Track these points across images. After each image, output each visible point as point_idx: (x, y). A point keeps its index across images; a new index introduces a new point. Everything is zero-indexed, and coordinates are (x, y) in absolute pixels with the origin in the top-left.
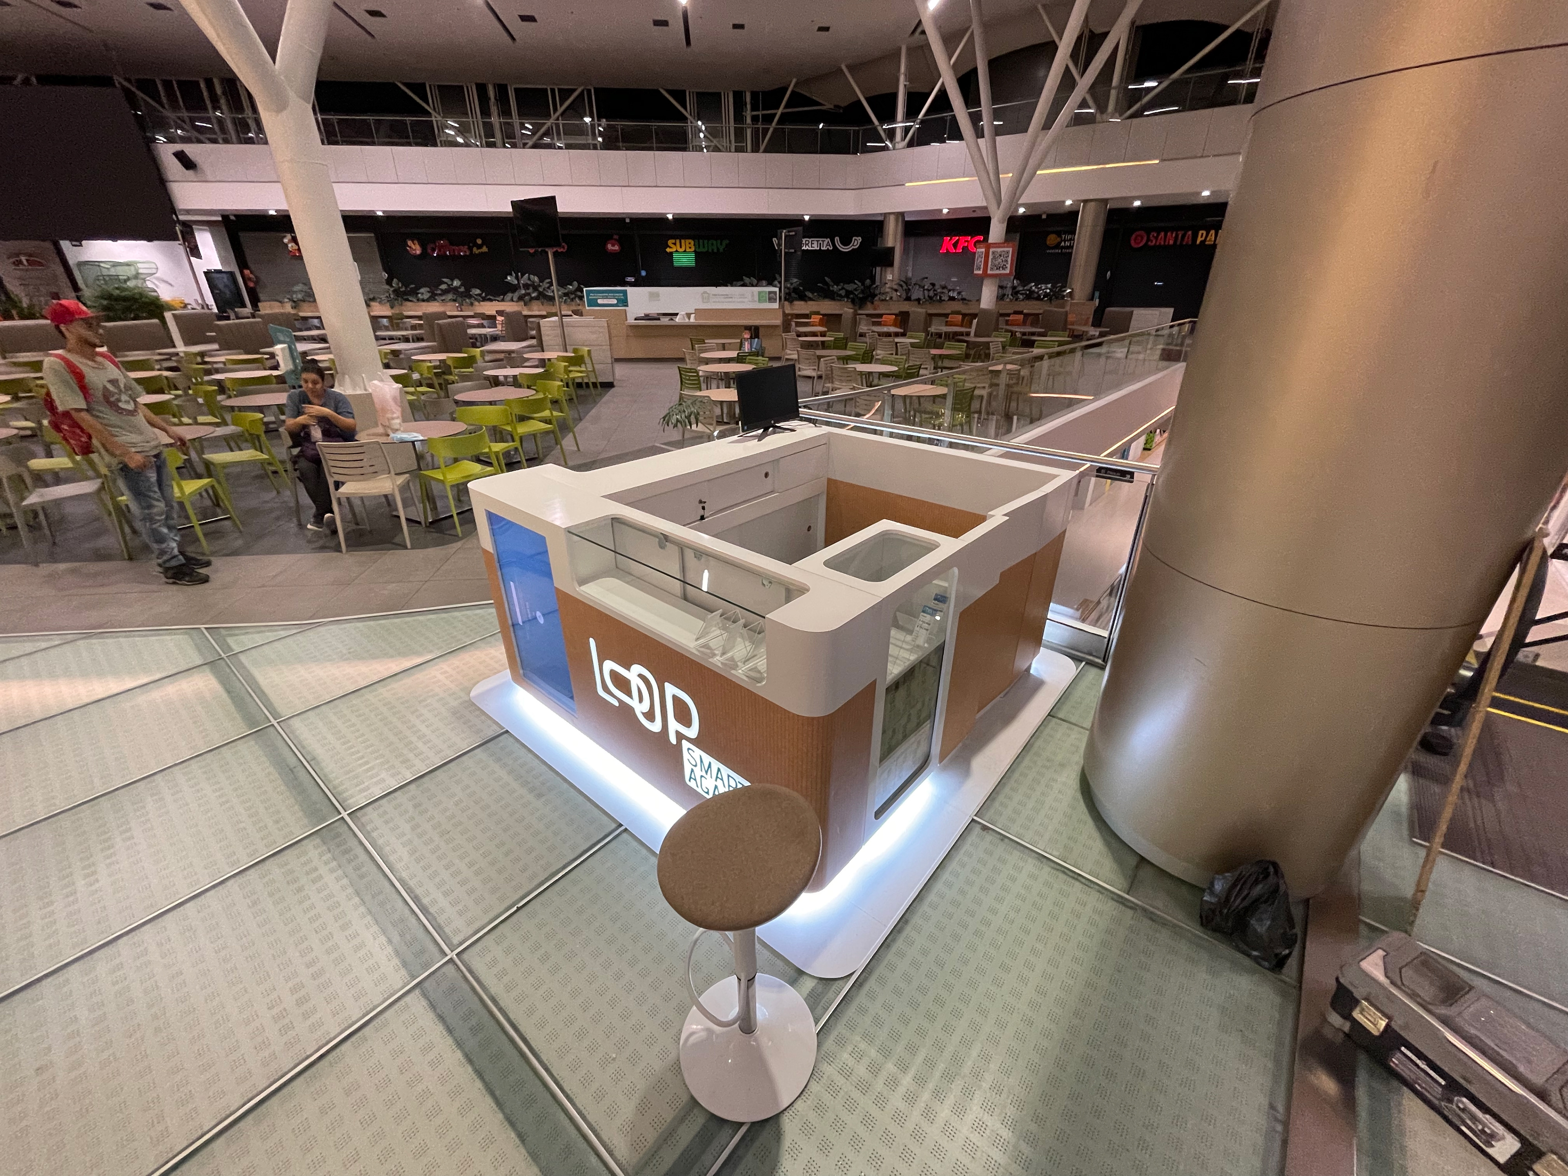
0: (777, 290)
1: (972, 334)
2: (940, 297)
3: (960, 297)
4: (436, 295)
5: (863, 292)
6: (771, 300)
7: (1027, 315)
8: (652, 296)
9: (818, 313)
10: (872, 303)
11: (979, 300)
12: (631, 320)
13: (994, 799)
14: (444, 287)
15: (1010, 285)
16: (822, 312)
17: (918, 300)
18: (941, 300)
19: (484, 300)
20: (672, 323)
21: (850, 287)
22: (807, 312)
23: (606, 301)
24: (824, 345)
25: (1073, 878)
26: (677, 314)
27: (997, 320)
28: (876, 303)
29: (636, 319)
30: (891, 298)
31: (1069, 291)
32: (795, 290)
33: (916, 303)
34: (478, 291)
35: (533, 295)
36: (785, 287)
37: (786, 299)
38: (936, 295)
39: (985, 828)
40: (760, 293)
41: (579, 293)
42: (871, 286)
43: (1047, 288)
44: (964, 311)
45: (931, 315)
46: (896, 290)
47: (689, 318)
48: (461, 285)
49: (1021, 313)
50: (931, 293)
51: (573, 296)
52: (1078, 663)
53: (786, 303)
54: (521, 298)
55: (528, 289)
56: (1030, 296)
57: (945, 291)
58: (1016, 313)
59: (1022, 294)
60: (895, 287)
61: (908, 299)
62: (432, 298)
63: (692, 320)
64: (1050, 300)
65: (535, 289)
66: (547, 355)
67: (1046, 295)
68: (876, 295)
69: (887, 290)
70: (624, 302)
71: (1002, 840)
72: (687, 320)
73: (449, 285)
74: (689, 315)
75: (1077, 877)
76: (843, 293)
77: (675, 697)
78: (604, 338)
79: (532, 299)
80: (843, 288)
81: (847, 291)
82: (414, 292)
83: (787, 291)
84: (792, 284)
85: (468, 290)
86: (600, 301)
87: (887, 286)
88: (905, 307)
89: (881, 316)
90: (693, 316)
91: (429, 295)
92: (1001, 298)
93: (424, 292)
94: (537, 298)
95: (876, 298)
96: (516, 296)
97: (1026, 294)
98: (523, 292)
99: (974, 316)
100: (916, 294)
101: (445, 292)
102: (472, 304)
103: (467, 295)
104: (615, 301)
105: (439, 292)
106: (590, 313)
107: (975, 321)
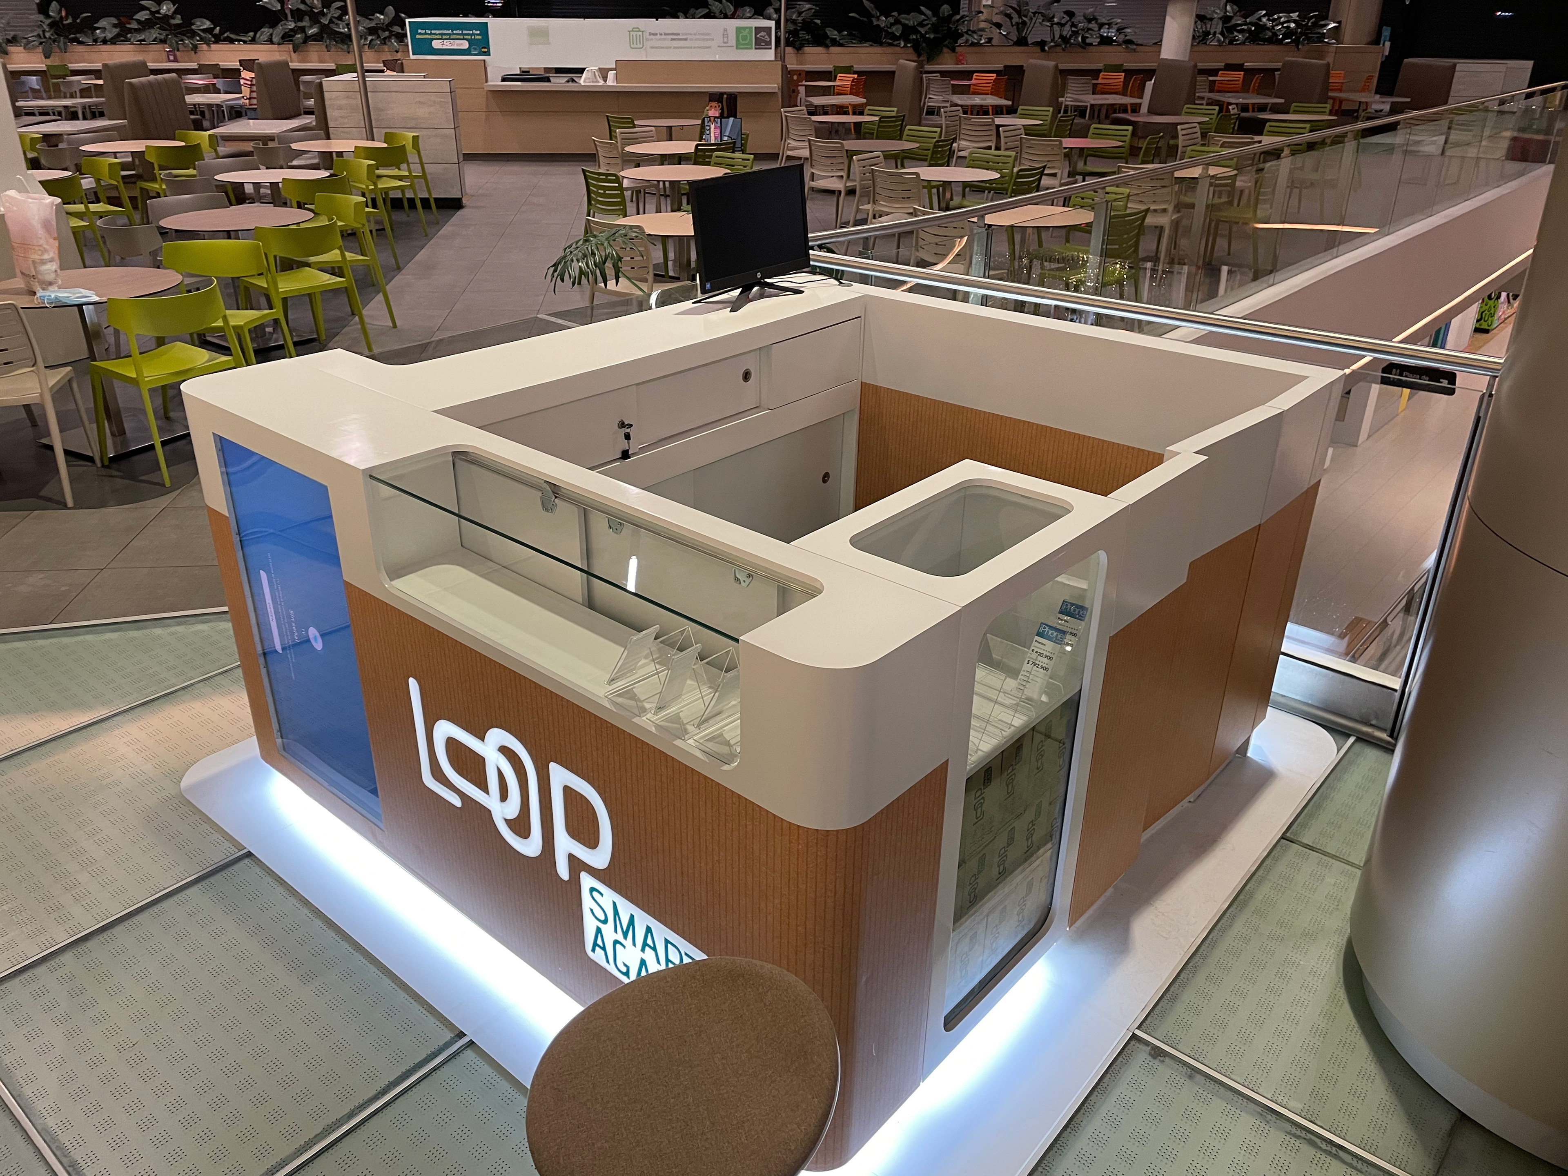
0: (772, 24)
1: (1144, 109)
2: (1084, 38)
3: (1122, 38)
4: (130, 31)
5: (935, 28)
6: (761, 43)
7: (1250, 73)
8: (533, 33)
9: (848, 70)
10: (953, 50)
11: (1158, 44)
12: (495, 82)
13: (1174, 999)
14: (143, 16)
15: (1219, 13)
16: (857, 67)
17: (1042, 44)
18: (1085, 45)
19: (218, 40)
20: (571, 87)
21: (911, 19)
22: (829, 67)
23: (447, 45)
24: (859, 131)
25: (1329, 1153)
26: (581, 71)
27: (1193, 85)
28: (958, 49)
29: (504, 79)
30: (990, 40)
31: (1332, 25)
32: (807, 25)
33: (1038, 49)
34: (207, 24)
35: (311, 32)
36: (787, 20)
37: (788, 43)
38: (1075, 34)
39: (1157, 1053)
40: (739, 30)
41: (397, 29)
42: (950, 16)
43: (1289, 20)
44: (1128, 65)
45: (1065, 73)
46: (999, 26)
47: (605, 78)
48: (176, 12)
49: (1239, 67)
50: (1067, 31)
51: (387, 34)
52: (1341, 739)
53: (789, 50)
54: (287, 37)
55: (301, 20)
56: (1258, 35)
57: (1093, 25)
58: (1229, 67)
59: (1241, 31)
60: (997, 19)
61: (1022, 42)
62: (122, 36)
63: (611, 81)
64: (1297, 42)
65: (315, 18)
66: (336, 145)
67: (1288, 33)
68: (961, 35)
69: (982, 25)
70: (482, 45)
71: (1191, 1077)
72: (601, 83)
73: (152, 13)
74: (604, 73)
75: (1335, 1151)
76: (897, 30)
77: (567, 791)
78: (442, 115)
79: (307, 39)
80: (897, 22)
81: (905, 26)
82: (89, 26)
83: (791, 27)
84: (800, 14)
85: (188, 22)
86: (436, 44)
87: (982, 17)
88: (1016, 57)
89: (968, 74)
90: (611, 74)
91: (116, 31)
92: (1200, 38)
93: (107, 25)
94: (317, 38)
95: (960, 41)
96: (279, 30)
97: (1249, 31)
98: (292, 25)
99: (1149, 73)
100: (1038, 32)
101: (146, 25)
102: (195, 48)
103: (185, 30)
104: (465, 45)
105: (134, 25)
106: (418, 67)
107: (1150, 85)
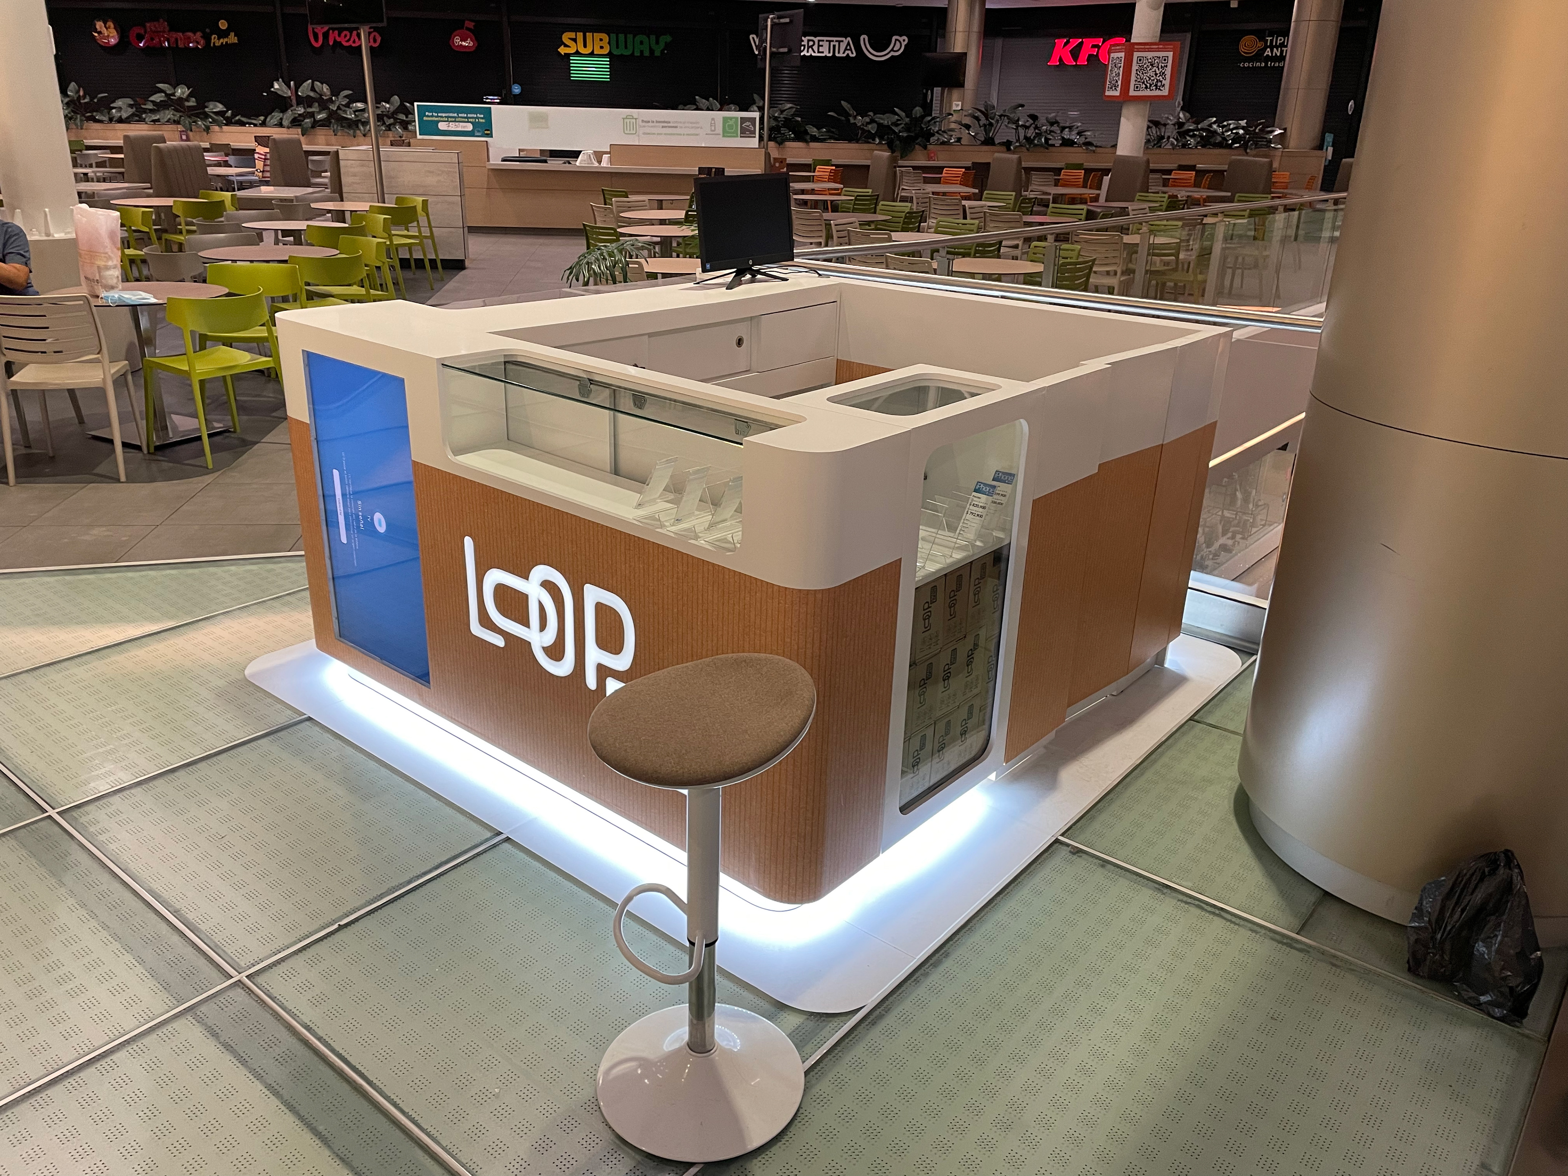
0: (756, 115)
1: (1102, 199)
2: (1047, 140)
3: (1082, 140)
4: (145, 111)
5: (907, 128)
6: (745, 132)
7: (1201, 173)
8: (533, 118)
9: (827, 163)
10: (925, 148)
11: (1115, 146)
12: (495, 161)
14: (158, 98)
15: (1172, 120)
16: (834, 162)
17: (1007, 145)
18: (1048, 145)
19: (229, 122)
20: (567, 167)
21: (886, 120)
22: (809, 161)
23: (453, 127)
24: (835, 208)
26: (576, 154)
27: (1146, 178)
28: (930, 147)
29: (503, 160)
30: (959, 140)
31: (1278, 132)
32: (788, 123)
33: (1004, 148)
34: (220, 107)
35: (319, 117)
36: (769, 118)
37: (770, 139)
38: (1039, 135)
40: (725, 119)
41: (402, 117)
42: (923, 117)
43: (1237, 127)
44: (1087, 165)
45: (1028, 170)
46: (968, 127)
47: (600, 162)
48: (190, 95)
49: (1192, 168)
50: (1031, 133)
51: (392, 121)
53: (772, 144)
54: (296, 122)
55: (310, 106)
56: (1208, 141)
57: (1055, 128)
58: (1182, 168)
59: (1194, 136)
60: (967, 121)
61: (989, 141)
62: (137, 117)
63: (605, 163)
64: (1245, 147)
65: (324, 104)
66: (348, 206)
67: (1237, 138)
68: (933, 135)
69: (953, 126)
70: (486, 129)
72: (596, 164)
73: (167, 95)
74: (599, 156)
76: (872, 128)
78: (448, 183)
79: (316, 124)
80: (872, 121)
81: (880, 125)
82: (106, 105)
83: (774, 124)
84: (782, 112)
85: (201, 105)
86: (442, 126)
87: (953, 118)
88: (984, 155)
89: (940, 169)
90: (605, 157)
91: (131, 111)
92: (1154, 142)
93: (122, 106)
94: (325, 123)
95: (932, 139)
96: (288, 116)
97: (1201, 137)
98: (301, 110)
99: (1106, 172)
100: (1005, 132)
101: (160, 107)
102: (207, 129)
103: (199, 113)
104: (469, 127)
105: (150, 106)
106: (423, 143)
107: (1106, 179)
